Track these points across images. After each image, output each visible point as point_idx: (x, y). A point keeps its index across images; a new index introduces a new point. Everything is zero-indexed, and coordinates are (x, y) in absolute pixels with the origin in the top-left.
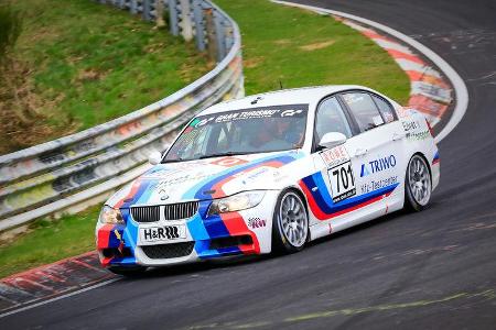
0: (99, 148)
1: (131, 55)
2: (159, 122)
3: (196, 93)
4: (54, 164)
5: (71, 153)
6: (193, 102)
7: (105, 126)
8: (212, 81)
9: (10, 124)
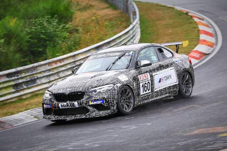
0: (39, 71)
2: (73, 60)
4: (13, 78)
5: (24, 74)
7: (42, 63)
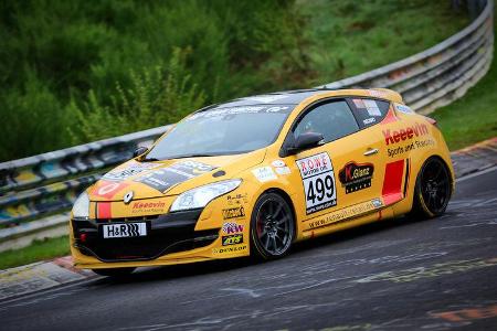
1: (392, 12)
2: (425, 69)
3: (455, 46)
6: (453, 53)
7: (380, 71)
8: (469, 36)
9: (290, 70)
